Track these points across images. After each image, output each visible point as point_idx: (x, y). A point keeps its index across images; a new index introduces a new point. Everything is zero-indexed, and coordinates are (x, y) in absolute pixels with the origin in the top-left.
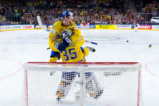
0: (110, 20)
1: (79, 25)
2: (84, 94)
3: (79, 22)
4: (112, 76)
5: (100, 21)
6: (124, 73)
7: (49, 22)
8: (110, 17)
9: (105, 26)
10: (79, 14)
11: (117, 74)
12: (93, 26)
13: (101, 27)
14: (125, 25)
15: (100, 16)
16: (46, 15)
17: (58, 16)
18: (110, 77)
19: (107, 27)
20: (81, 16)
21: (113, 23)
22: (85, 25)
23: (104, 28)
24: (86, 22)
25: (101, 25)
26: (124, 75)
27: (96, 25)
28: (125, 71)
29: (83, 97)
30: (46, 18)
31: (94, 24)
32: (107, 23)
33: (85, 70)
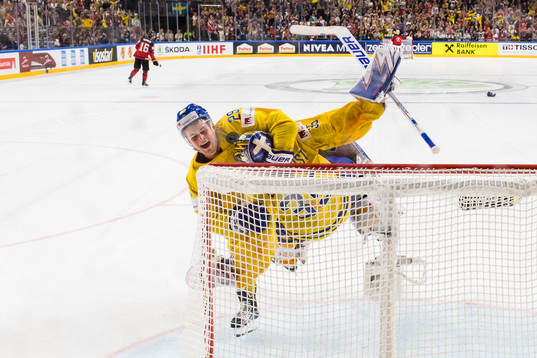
0: (479, 25)
1: (378, 44)
2: (395, 269)
3: (379, 35)
4: (486, 211)
5: (447, 29)
6: (524, 200)
7: (280, 34)
8: (478, 17)
9: (465, 46)
10: (380, 7)
11: (503, 201)
12: (426, 48)
13: (449, 48)
14: (527, 44)
15: (445, 13)
16: (270, 9)
17: (311, 13)
18: (479, 211)
19: (469, 49)
20: (386, 13)
21: (488, 37)
22: (399, 44)
23: (458, 51)
24: (401, 32)
25: (449, 44)
26: (523, 207)
27: (434, 43)
28: (529, 194)
29: (391, 276)
30: (272, 21)
31: (427, 39)
32: (469, 36)
33: (398, 188)
